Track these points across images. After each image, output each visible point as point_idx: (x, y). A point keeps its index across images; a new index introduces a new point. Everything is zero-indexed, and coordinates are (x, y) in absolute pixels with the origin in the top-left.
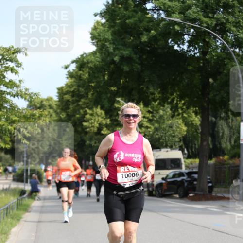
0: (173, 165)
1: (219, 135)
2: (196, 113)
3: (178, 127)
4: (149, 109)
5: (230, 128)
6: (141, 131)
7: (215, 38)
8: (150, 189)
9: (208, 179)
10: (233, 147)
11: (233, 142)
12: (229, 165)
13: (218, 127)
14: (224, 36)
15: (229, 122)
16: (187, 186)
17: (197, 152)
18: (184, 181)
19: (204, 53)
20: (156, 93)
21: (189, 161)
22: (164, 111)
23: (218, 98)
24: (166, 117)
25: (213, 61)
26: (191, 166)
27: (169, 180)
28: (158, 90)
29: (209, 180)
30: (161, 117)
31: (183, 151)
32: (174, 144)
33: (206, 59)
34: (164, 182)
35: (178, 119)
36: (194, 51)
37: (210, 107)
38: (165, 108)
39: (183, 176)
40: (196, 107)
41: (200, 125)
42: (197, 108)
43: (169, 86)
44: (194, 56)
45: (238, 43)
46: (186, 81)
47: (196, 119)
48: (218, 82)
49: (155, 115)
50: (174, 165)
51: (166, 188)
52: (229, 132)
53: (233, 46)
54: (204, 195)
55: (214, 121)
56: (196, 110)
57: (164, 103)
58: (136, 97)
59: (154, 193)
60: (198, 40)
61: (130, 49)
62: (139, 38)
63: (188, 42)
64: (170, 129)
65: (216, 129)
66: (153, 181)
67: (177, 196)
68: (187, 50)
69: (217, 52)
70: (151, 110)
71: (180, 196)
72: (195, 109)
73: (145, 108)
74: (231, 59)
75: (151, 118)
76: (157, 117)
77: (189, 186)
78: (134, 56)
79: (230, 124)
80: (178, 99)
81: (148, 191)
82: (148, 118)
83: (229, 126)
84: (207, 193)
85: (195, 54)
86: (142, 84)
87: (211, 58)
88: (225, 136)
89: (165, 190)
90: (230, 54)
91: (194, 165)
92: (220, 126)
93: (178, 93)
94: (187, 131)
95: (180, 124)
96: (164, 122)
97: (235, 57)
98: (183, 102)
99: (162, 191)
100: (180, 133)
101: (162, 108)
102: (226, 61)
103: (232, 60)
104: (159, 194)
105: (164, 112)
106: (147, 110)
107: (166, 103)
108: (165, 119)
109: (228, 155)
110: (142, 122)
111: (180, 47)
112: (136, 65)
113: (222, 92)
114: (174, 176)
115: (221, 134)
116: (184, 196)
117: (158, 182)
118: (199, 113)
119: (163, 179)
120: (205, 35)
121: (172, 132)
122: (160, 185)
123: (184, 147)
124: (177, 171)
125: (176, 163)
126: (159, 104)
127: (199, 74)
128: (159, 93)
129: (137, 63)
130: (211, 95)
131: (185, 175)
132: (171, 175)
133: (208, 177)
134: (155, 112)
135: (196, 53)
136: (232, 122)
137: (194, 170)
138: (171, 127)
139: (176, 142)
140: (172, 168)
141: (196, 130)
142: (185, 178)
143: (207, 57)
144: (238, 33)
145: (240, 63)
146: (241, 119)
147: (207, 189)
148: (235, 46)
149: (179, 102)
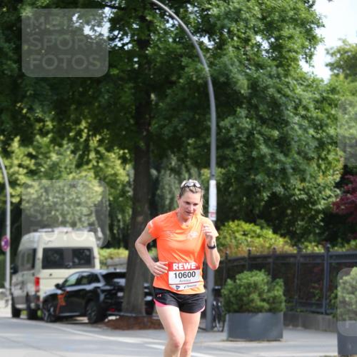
0: (76, 260)
1: (164, 203)
2: (124, 160)
4: (31, 150)
6: (14, 193)
7: (163, 13)
8: (33, 305)
9: (146, 288)
13: (163, 188)
14: (182, 10)
16: (104, 301)
18: (99, 291)
19: (142, 43)
20: (47, 119)
21: (106, 252)
22: (58, 154)
23: (166, 131)
24: (63, 166)
25: (159, 60)
26: (109, 261)
27: (69, 289)
28: (50, 113)
29: (147, 290)
30: (54, 166)
33: (146, 56)
34: (59, 292)
35: (85, 170)
36: (121, 39)
37: (152, 148)
38: (62, 150)
39: (98, 281)
40: (124, 149)
42: (126, 151)
43: (73, 107)
44: (122, 48)
45: (208, 27)
46: (106, 97)
47: (121, 171)
48: (168, 100)
49: (43, 162)
50: (80, 259)
51: (64, 304)
53: (199, 30)
54: (136, 318)
55: (154, 177)
56: (124, 153)
57: (63, 139)
58: (8, 126)
59: (39, 313)
60: (130, 18)
62: (16, 9)
63: (111, 20)
65: (159, 192)
66: (38, 291)
67: (85, 320)
68: (108, 37)
69: (166, 41)
70: (34, 153)
71: (89, 319)
72: (121, 152)
73: (22, 149)
74: (194, 57)
75: (33, 167)
76: (47, 166)
77: (110, 301)
78: (6, 45)
80: (90, 133)
81: (29, 308)
82: (27, 167)
84: (144, 314)
85: (124, 45)
86: (21, 101)
87: (155, 54)
89: (61, 307)
90: (193, 46)
91: (116, 260)
92: (167, 187)
93: (90, 121)
97: (201, 53)
98: (98, 137)
99: (55, 311)
101: (57, 148)
102: (185, 61)
103: (197, 59)
104: (50, 314)
105: (61, 157)
106: (26, 153)
107: (66, 139)
108: (63, 169)
110: (16, 176)
112: (9, 62)
113: (175, 121)
114: (79, 282)
115: (167, 202)
116: (98, 320)
117: (48, 293)
118: (131, 161)
119: (58, 286)
120: (145, 8)
122: (52, 297)
124: (85, 271)
125: (82, 256)
126: (53, 141)
127: (131, 85)
128: (52, 120)
129: (10, 59)
130: (154, 127)
131: (101, 279)
132: (73, 280)
133: (146, 285)
134: (41, 157)
135: (127, 44)
137: (118, 271)
140: (74, 266)
141: (123, 193)
142: (101, 284)
143: (147, 52)
144: (210, 6)
145: (211, 65)
146: (211, 173)
147: (143, 308)
148: (203, 31)
149: (90, 138)
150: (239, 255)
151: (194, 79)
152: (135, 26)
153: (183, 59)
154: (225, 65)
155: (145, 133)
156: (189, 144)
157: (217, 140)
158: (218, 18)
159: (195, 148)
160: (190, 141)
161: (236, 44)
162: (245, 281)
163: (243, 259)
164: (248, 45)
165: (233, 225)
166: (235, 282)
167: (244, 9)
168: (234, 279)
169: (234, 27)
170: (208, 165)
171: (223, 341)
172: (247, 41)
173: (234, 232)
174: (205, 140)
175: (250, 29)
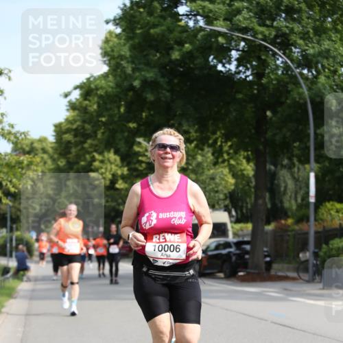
1: (280, 189)
2: (248, 160)
3: (223, 179)
5: (296, 180)
7: (275, 54)
9: (265, 251)
10: (300, 207)
11: (299, 200)
12: (293, 233)
13: (279, 179)
14: (287, 51)
15: (294, 172)
16: (235, 262)
17: (249, 214)
18: (232, 254)
19: (259, 75)
20: (191, 131)
21: (238, 226)
22: (203, 156)
23: (278, 138)
24: (205, 165)
25: (271, 87)
26: (240, 233)
27: (210, 253)
28: (194, 126)
29: (266, 254)
30: (199, 165)
31: (230, 213)
32: (218, 203)
33: (262, 84)
35: (222, 167)
36: (245, 72)
37: (267, 151)
38: (204, 153)
39: (230, 247)
40: (247, 151)
41: (254, 176)
42: (250, 153)
43: (210, 122)
44: (245, 79)
45: (307, 62)
46: (234, 114)
47: (249, 167)
48: (279, 115)
49: (190, 162)
50: (218, 232)
52: (294, 186)
53: (299, 65)
54: (259, 274)
55: (272, 171)
56: (248, 155)
57: (204, 145)
60: (250, 57)
61: (156, 70)
62: (168, 54)
63: (237, 60)
64: (212, 181)
65: (276, 182)
67: (222, 275)
68: (235, 72)
69: (277, 74)
71: (225, 275)
72: (246, 154)
74: (297, 84)
75: (185, 166)
76: (194, 165)
77: (239, 261)
78: (162, 80)
79: (296, 175)
80: (223, 140)
83: (294, 178)
84: (264, 271)
85: (247, 77)
86: (173, 119)
87: (268, 83)
88: (288, 191)
89: (205, 266)
90: (295, 77)
91: (245, 232)
92: (282, 178)
93: (223, 132)
94: (236, 184)
95: (226, 175)
96: (203, 172)
97: (302, 81)
98: (229, 144)
100: (225, 187)
101: (200, 152)
102: (290, 87)
103: (298, 86)
105: (204, 158)
107: (206, 145)
108: (205, 167)
109: (293, 218)
111: (225, 67)
112: (164, 92)
113: (284, 130)
114: (217, 248)
115: (282, 189)
116: (231, 275)
118: (253, 159)
120: (260, 50)
121: (214, 186)
123: (230, 207)
124: (222, 240)
125: (220, 230)
126: (197, 146)
127: (252, 105)
128: (196, 132)
129: (165, 89)
130: (269, 134)
131: (233, 245)
132: (213, 246)
133: (265, 249)
134: (190, 158)
135: (248, 76)
136: (298, 171)
137: (246, 239)
138: (213, 178)
139: (220, 199)
140: (214, 236)
141: (248, 183)
142: (233, 250)
143: (263, 81)
144: (307, 48)
145: (310, 89)
146: (310, 167)
147: (263, 266)
148: (303, 65)
149: (223, 144)
150: (333, 227)
151: (297, 99)
152: (254, 63)
153: (289, 86)
154: (320, 90)
155: (262, 140)
156: (295, 147)
157: (315, 144)
158: (314, 56)
159: (299, 150)
160: (295, 145)
161: (327, 74)
162: (335, 246)
163: (336, 229)
164: (336, 74)
165: (328, 205)
166: (328, 246)
167: (333, 49)
168: (327, 244)
169: (325, 62)
170: (308, 162)
171: (320, 289)
172: (335, 72)
173: (329, 210)
174: (306, 143)
175: (337, 63)
